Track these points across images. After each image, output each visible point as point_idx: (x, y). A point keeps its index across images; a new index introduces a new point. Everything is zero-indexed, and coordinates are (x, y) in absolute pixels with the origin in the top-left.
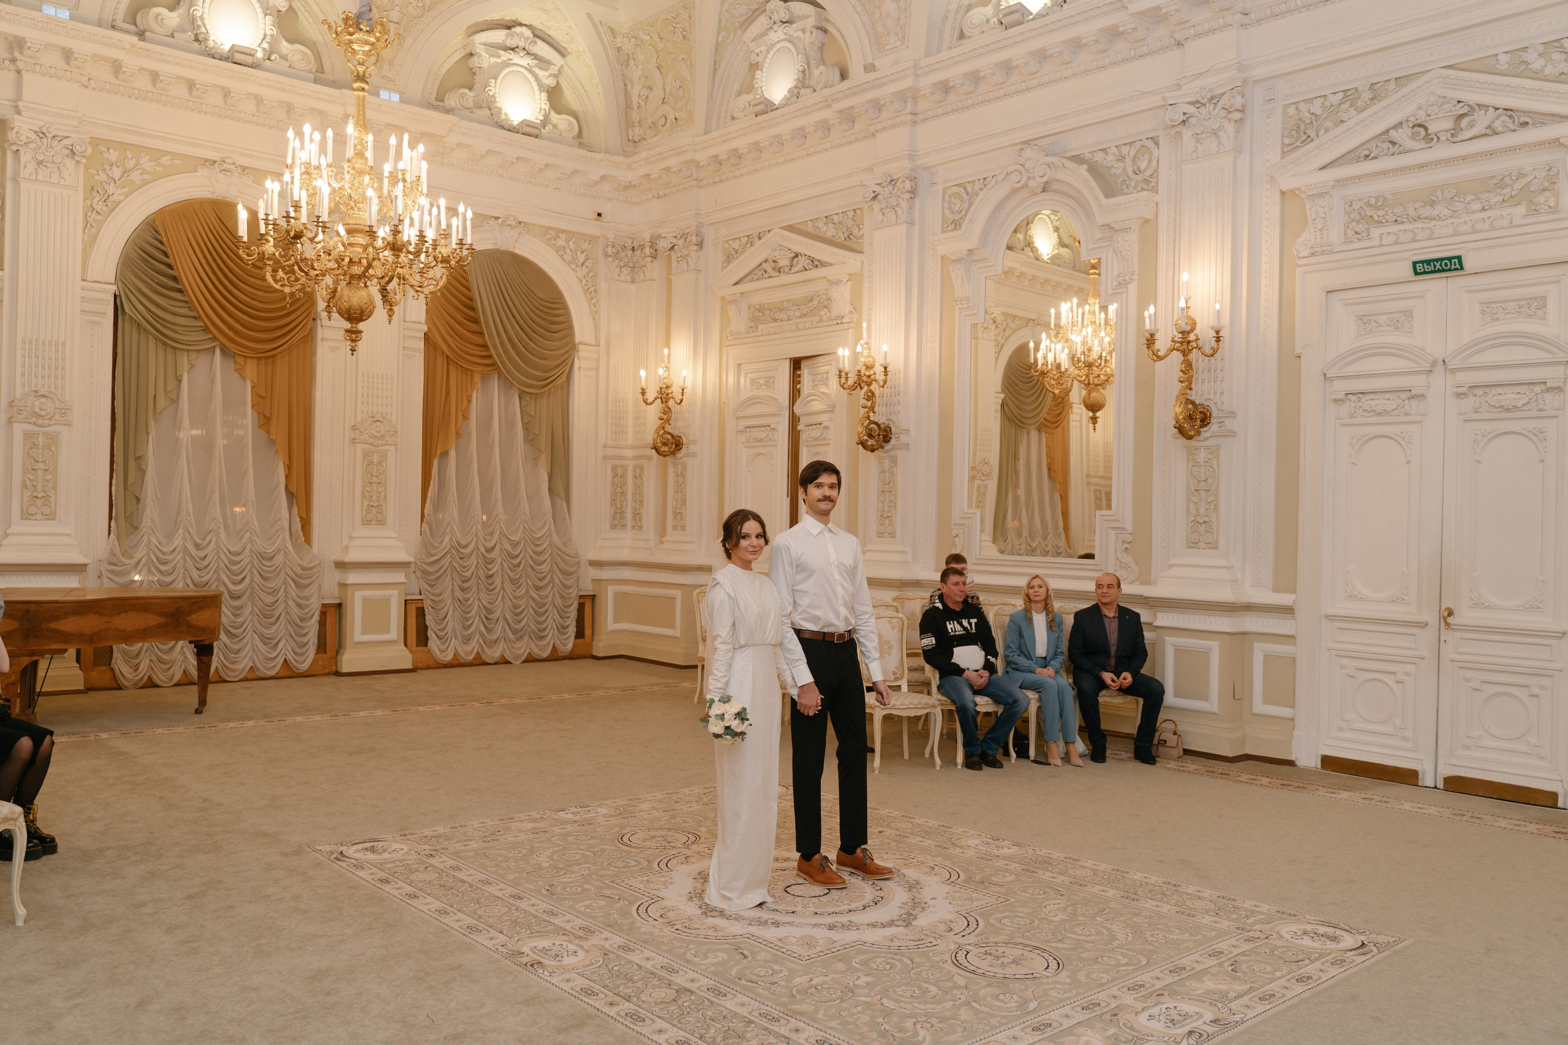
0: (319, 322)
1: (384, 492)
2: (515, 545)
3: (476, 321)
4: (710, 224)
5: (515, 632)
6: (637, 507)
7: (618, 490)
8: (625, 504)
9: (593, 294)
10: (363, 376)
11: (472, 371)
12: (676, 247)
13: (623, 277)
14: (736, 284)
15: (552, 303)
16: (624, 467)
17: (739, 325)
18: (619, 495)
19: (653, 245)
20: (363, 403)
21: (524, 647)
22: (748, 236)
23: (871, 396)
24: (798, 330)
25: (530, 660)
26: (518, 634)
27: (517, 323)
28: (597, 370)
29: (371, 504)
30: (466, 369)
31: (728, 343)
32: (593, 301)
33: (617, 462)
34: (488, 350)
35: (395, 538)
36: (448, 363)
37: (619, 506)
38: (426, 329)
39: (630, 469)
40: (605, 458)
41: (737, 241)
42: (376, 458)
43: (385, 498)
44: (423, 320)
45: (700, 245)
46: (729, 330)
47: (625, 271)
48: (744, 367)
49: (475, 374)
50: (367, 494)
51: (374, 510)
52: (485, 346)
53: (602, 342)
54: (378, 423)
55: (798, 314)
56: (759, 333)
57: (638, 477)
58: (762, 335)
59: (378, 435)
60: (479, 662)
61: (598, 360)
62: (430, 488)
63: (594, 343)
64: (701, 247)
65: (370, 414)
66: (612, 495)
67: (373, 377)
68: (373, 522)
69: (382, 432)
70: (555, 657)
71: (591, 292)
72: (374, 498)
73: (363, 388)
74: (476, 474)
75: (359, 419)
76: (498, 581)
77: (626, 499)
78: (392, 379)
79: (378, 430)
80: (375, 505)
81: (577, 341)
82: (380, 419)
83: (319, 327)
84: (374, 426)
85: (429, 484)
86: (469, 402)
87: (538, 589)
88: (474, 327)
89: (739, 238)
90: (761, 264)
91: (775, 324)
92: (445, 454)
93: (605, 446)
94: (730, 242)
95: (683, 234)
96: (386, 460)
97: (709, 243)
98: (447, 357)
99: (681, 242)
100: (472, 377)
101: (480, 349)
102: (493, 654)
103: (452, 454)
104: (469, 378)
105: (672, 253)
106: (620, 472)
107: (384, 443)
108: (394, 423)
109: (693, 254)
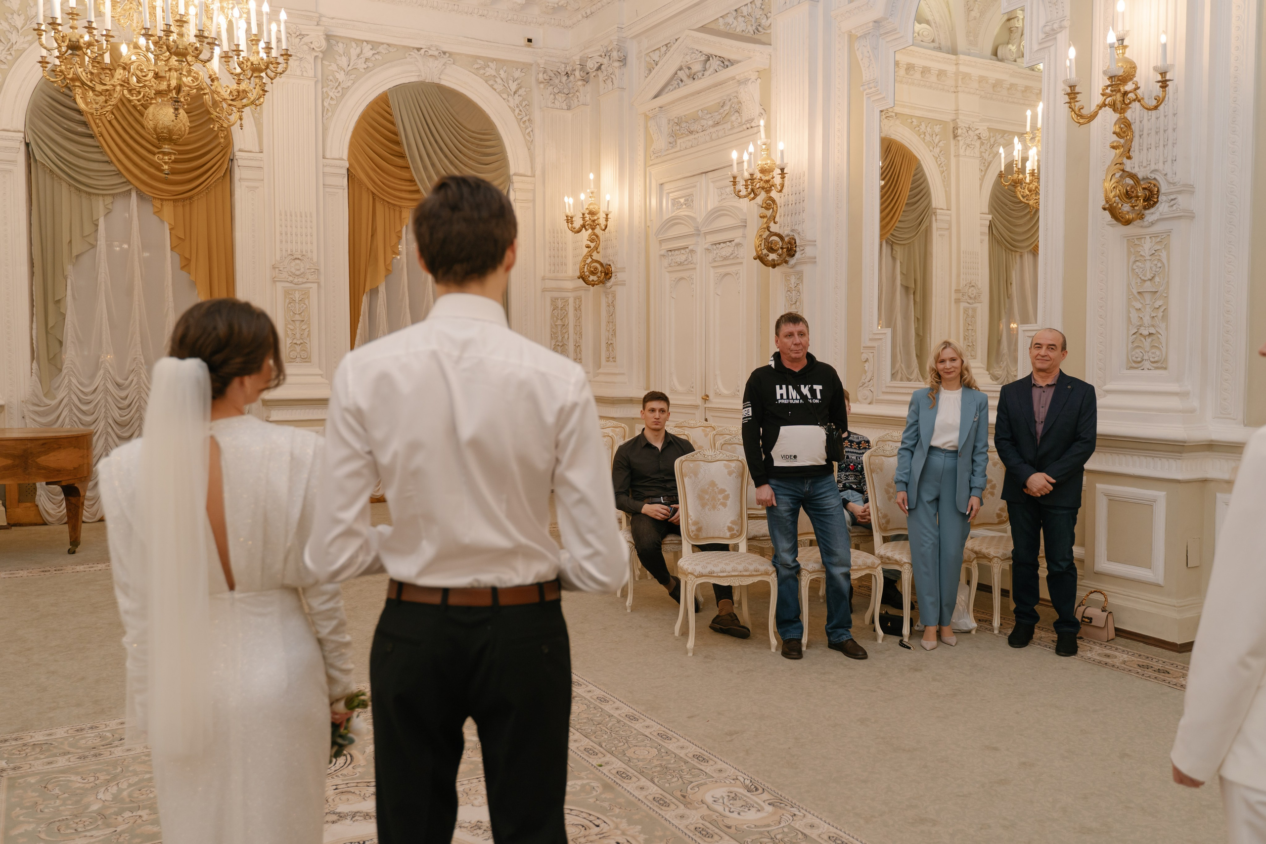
0: (235, 161)
1: (307, 330)
3: (402, 155)
4: (632, 38)
6: (578, 339)
7: (559, 322)
8: (566, 336)
9: (527, 123)
10: (281, 214)
11: (400, 207)
12: (602, 67)
13: (557, 104)
14: (655, 97)
15: (484, 134)
16: (565, 300)
17: (660, 142)
18: (559, 327)
19: (583, 66)
20: (281, 242)
22: (666, 45)
23: (770, 204)
24: (712, 140)
27: (446, 156)
28: (534, 201)
29: (295, 341)
30: (394, 205)
31: (651, 163)
32: (527, 131)
33: (556, 294)
34: (416, 185)
35: (321, 375)
36: (374, 199)
37: (560, 338)
38: (347, 165)
39: (571, 301)
40: (544, 290)
41: (657, 52)
42: (297, 296)
43: (309, 335)
44: (345, 156)
45: (623, 61)
46: (652, 149)
47: (561, 97)
48: (667, 187)
49: (403, 210)
50: (289, 332)
51: (298, 348)
52: (412, 181)
53: (538, 173)
54: (298, 261)
55: (710, 123)
56: (678, 149)
57: (578, 309)
58: (681, 150)
59: (298, 273)
61: (534, 191)
62: (360, 325)
63: (529, 174)
64: (625, 65)
65: (289, 252)
66: (552, 328)
67: (291, 215)
68: (298, 360)
69: (302, 270)
71: (525, 122)
72: (298, 336)
73: (281, 226)
74: (408, 311)
75: (278, 258)
77: (567, 332)
78: (311, 216)
79: (298, 267)
80: (298, 342)
81: (512, 172)
82: (300, 257)
83: (236, 168)
84: (293, 264)
85: (358, 321)
86: (400, 238)
89: (659, 49)
90: (676, 73)
91: (692, 137)
92: (374, 291)
93: (543, 279)
94: (651, 54)
95: (607, 51)
96: (308, 297)
97: (632, 59)
98: (373, 193)
99: (605, 61)
100: (401, 212)
101: (408, 184)
103: (382, 289)
104: (397, 213)
105: (599, 72)
106: (560, 304)
107: (305, 280)
108: (315, 260)
109: (617, 71)
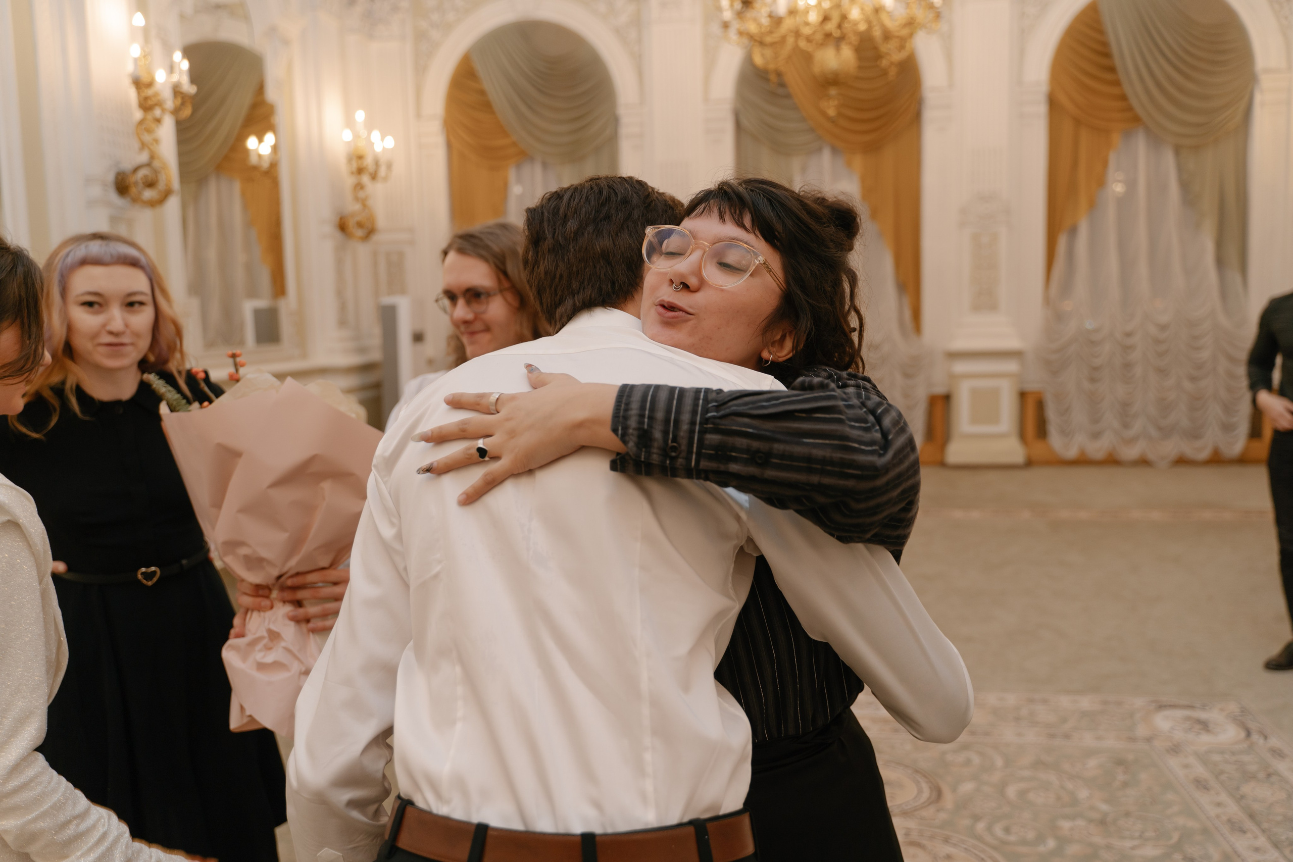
0: (924, 103)
1: (995, 276)
2: (1163, 328)
3: (1112, 69)
5: (1160, 429)
11: (1108, 129)
15: (1220, 28)
21: (1171, 448)
25: (1181, 461)
26: (1166, 432)
28: (1288, 102)
30: (1101, 128)
34: (1129, 101)
35: (1010, 324)
36: (1076, 125)
38: (1049, 90)
42: (985, 241)
43: (997, 279)
49: (1114, 132)
52: (1123, 98)
54: (987, 202)
59: (988, 214)
60: (1112, 461)
61: (1289, 89)
68: (982, 308)
69: (993, 211)
70: (1217, 460)
74: (1113, 250)
76: (1138, 371)
79: (988, 208)
80: (985, 289)
81: (1258, 67)
82: (990, 196)
83: (925, 110)
84: (982, 205)
85: (1054, 264)
86: (1105, 166)
87: (1193, 379)
88: (1108, 76)
92: (1073, 231)
96: (997, 242)
98: (1075, 117)
100: (1109, 136)
101: (1119, 101)
102: (1131, 453)
103: (1083, 228)
104: (1105, 138)
107: (996, 221)
